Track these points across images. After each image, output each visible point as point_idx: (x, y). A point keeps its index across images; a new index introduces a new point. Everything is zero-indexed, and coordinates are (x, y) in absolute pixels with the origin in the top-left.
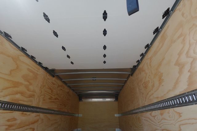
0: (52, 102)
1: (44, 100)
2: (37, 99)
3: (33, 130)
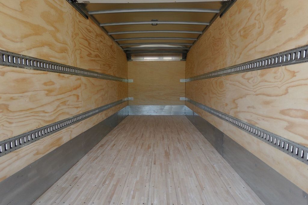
0: (92, 60)
1: (81, 57)
2: (71, 54)
3: (78, 97)
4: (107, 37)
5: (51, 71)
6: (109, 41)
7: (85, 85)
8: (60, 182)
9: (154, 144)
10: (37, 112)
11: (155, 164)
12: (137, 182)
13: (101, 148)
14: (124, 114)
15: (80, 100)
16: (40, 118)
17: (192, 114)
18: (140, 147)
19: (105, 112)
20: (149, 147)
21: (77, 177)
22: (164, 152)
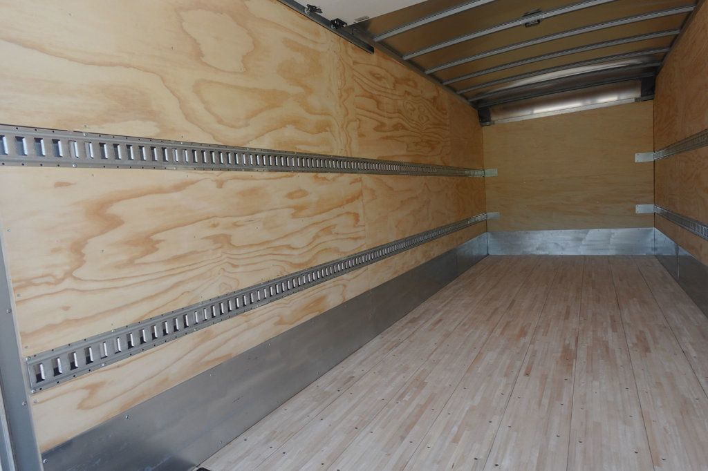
0: (387, 138)
1: (361, 135)
2: (340, 133)
3: (356, 216)
4: (422, 81)
5: (300, 171)
6: (427, 89)
7: (372, 191)
8: (321, 382)
9: (538, 327)
10: (276, 248)
11: (527, 374)
12: (472, 409)
13: (410, 324)
14: (475, 253)
15: (361, 223)
16: (283, 258)
17: (674, 254)
18: (499, 331)
19: (420, 249)
20: (523, 333)
21: (353, 377)
22: (560, 350)
